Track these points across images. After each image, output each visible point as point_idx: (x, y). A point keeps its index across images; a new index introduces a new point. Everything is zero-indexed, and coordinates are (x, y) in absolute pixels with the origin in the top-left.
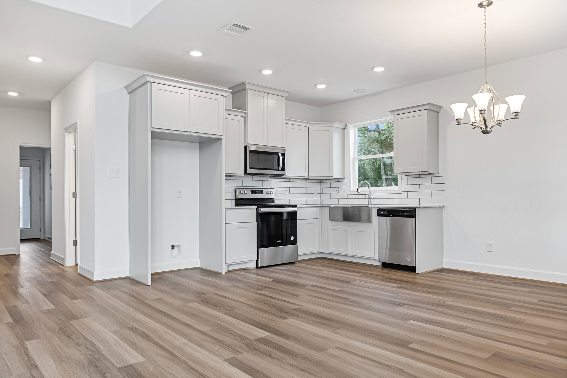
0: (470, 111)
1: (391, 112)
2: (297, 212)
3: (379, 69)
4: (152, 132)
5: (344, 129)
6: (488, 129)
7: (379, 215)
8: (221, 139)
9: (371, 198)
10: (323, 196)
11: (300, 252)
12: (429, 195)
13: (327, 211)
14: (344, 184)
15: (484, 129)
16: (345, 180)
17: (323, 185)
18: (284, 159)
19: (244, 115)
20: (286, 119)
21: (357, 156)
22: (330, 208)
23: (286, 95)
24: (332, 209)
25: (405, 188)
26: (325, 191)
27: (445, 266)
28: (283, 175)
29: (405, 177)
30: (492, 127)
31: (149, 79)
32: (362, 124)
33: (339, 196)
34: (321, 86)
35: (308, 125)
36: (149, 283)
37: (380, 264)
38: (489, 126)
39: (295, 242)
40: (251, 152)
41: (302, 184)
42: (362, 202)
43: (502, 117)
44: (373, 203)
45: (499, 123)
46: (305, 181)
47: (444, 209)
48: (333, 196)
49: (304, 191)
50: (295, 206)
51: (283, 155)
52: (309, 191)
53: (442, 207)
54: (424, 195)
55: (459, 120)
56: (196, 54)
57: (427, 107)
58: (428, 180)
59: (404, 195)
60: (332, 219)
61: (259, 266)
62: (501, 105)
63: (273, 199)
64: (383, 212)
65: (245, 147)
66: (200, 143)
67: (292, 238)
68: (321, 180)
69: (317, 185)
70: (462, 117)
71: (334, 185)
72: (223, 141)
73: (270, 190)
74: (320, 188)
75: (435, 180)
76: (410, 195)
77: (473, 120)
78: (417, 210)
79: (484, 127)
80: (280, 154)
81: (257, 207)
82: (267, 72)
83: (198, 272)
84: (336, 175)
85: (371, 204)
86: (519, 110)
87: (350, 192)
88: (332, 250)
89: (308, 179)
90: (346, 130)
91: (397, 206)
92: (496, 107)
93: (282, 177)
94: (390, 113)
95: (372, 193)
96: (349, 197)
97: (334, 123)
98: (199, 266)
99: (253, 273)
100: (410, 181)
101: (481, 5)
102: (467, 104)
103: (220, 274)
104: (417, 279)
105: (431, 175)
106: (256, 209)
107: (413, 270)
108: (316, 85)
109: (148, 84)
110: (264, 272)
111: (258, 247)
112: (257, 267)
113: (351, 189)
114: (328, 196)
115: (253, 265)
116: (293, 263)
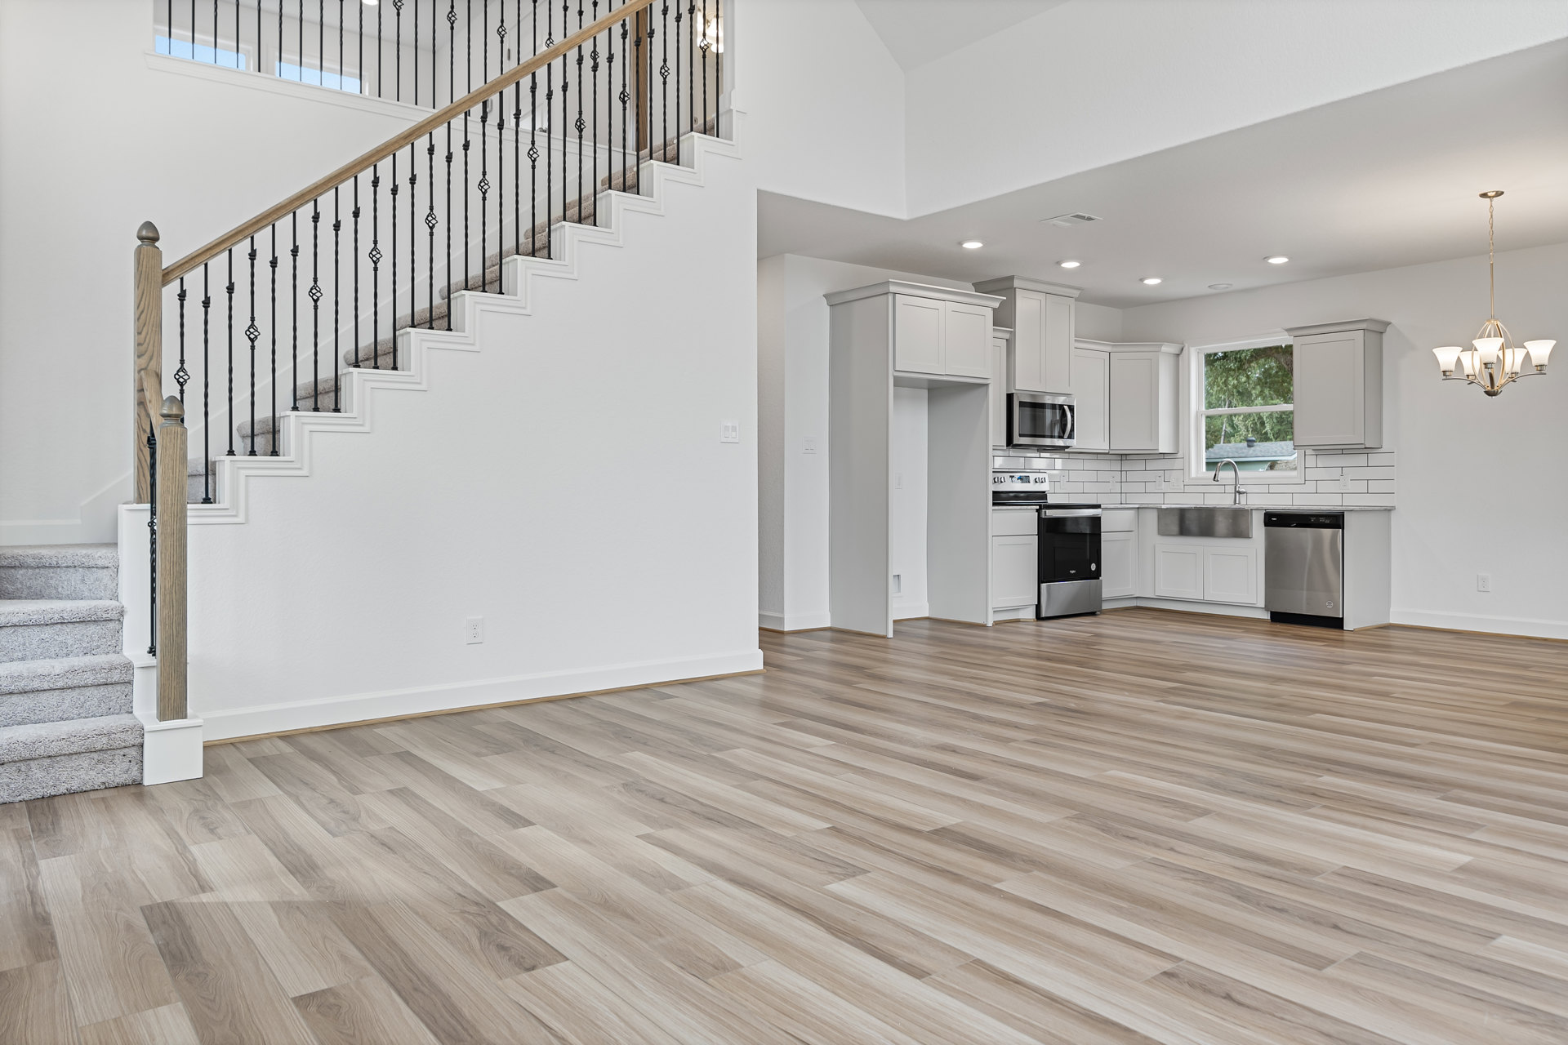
0: (1466, 358)
1: (1287, 330)
2: (1100, 518)
3: (1279, 261)
4: (895, 378)
5: (1178, 355)
6: (1496, 388)
7: (1266, 524)
8: (987, 385)
9: (1240, 493)
10: (1126, 487)
11: (1106, 593)
12: (1362, 487)
13: (1152, 519)
14: (1177, 464)
15: (1489, 388)
16: (1179, 455)
17: (1127, 466)
18: (1073, 417)
19: (1007, 336)
20: (1076, 340)
21: (1204, 409)
22: (1160, 510)
23: (1076, 293)
24: (1163, 513)
25: (1312, 474)
26: (1131, 476)
27: (1393, 621)
28: (1067, 447)
29: (1313, 452)
30: (1502, 386)
31: (892, 289)
32: (1219, 348)
33: (1164, 487)
34: (1152, 282)
35: (1109, 349)
36: (890, 635)
37: (1267, 616)
38: (1497, 383)
39: (1097, 575)
40: (1022, 404)
41: (1090, 464)
42: (1221, 499)
43: (1517, 368)
44: (1243, 502)
45: (1514, 377)
46: (1095, 456)
47: (1393, 513)
48: (1150, 487)
49: (1092, 476)
50: (1097, 506)
51: (1071, 408)
52: (1103, 476)
53: (1389, 510)
54: (1352, 487)
55: (1448, 374)
56: (972, 245)
57: (1364, 326)
58: (1361, 460)
59: (1311, 487)
60: (1162, 532)
61: (1044, 614)
62: (1515, 349)
63: (1044, 492)
64: (1275, 520)
65: (1010, 397)
66: (930, 390)
67: (1093, 567)
68: (1123, 457)
69: (1116, 466)
70: (1453, 369)
71: (1151, 465)
72: (991, 388)
73: (1041, 476)
74: (1121, 471)
75: (1374, 459)
76: (1322, 487)
77: (1468, 370)
78: (1345, 514)
79: (1489, 385)
80: (1066, 407)
81: (1038, 507)
82: (1070, 265)
83: (927, 624)
84: (1164, 447)
85: (1239, 503)
86: (1545, 362)
87: (1189, 479)
88: (1162, 591)
89: (1108, 454)
90: (1180, 357)
91: (1295, 508)
92: (1508, 352)
93: (1066, 450)
94: (1286, 333)
95: (1241, 482)
96: (1187, 489)
97: (1161, 345)
98: (927, 615)
99: (1031, 628)
100: (1323, 461)
101: (1484, 195)
102: (1461, 349)
103: (983, 627)
104: (1347, 637)
105: (1367, 450)
106: (1037, 510)
107: (1337, 623)
108: (1142, 280)
109: (890, 297)
110: (1048, 628)
111: (1040, 581)
112: (1039, 617)
113: (1193, 475)
114: (1140, 487)
115: (1030, 614)
116: (1093, 614)
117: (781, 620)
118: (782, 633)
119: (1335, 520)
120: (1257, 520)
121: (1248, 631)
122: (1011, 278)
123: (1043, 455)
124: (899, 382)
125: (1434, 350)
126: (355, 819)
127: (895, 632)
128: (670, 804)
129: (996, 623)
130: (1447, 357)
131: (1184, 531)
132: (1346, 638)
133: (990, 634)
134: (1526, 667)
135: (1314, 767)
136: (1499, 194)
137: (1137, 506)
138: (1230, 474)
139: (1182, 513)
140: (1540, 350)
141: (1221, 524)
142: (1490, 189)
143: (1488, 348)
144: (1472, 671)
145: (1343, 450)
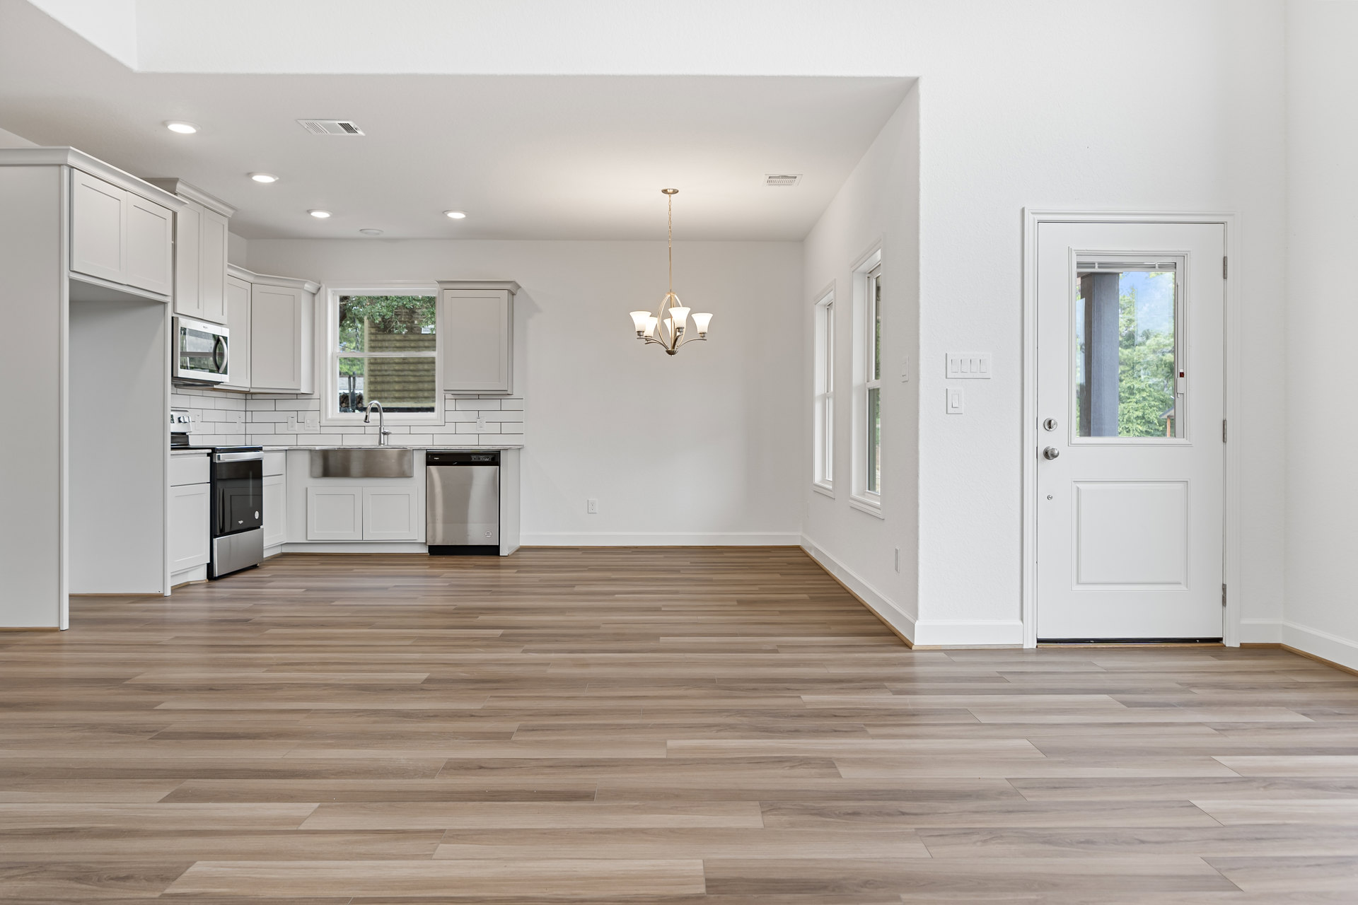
1: (440, 282)
2: (261, 461)
3: (457, 216)
4: (72, 281)
5: (314, 294)
7: (429, 463)
8: (166, 303)
9: (385, 434)
10: (251, 428)
12: (496, 428)
13: (303, 462)
14: (313, 405)
16: (314, 396)
17: (252, 405)
18: (227, 349)
20: (229, 266)
21: (338, 351)
22: (311, 451)
23: (232, 214)
24: (314, 455)
25: (451, 416)
26: (257, 417)
27: (522, 544)
28: (218, 383)
29: (452, 397)
31: (71, 160)
32: (354, 291)
33: (297, 428)
34: (320, 215)
35: (251, 279)
36: (66, 623)
37: (425, 550)
39: (257, 524)
40: (183, 331)
41: (221, 403)
44: (393, 443)
47: (523, 451)
48: (281, 428)
49: (220, 416)
50: (259, 449)
51: (226, 340)
52: (233, 416)
53: (519, 449)
56: (181, 129)
57: (508, 286)
58: (495, 404)
59: (450, 428)
61: (217, 574)
63: (185, 433)
64: (436, 459)
65: (173, 321)
67: (257, 515)
69: (241, 405)
71: (281, 405)
72: (168, 307)
73: (184, 415)
74: (246, 411)
75: (507, 404)
76: (460, 428)
78: (502, 454)
79: (672, 345)
80: (221, 338)
81: (210, 450)
82: (263, 179)
84: (304, 389)
85: (384, 444)
87: (326, 420)
88: (315, 535)
89: (248, 392)
90: (317, 297)
91: (434, 447)
94: (430, 286)
95: (385, 423)
96: (324, 430)
97: (305, 282)
99: (202, 590)
100: (462, 405)
101: (665, 191)
102: (650, 314)
103: (159, 597)
104: (502, 562)
105: (502, 395)
106: (208, 454)
107: (494, 550)
108: (309, 211)
109: (66, 171)
110: (222, 589)
111: (213, 535)
112: (211, 576)
113: (330, 416)
114: (269, 428)
115: (201, 575)
116: (254, 567)
119: (493, 458)
120: (419, 460)
125: (631, 314)
127: (71, 620)
129: (174, 589)
130: (645, 321)
131: (327, 473)
132: (502, 563)
133: (169, 605)
134: (678, 571)
136: (675, 192)
137: (287, 448)
138: (377, 415)
139: (325, 454)
142: (670, 187)
143: (679, 315)
144: (657, 580)
145: (479, 396)
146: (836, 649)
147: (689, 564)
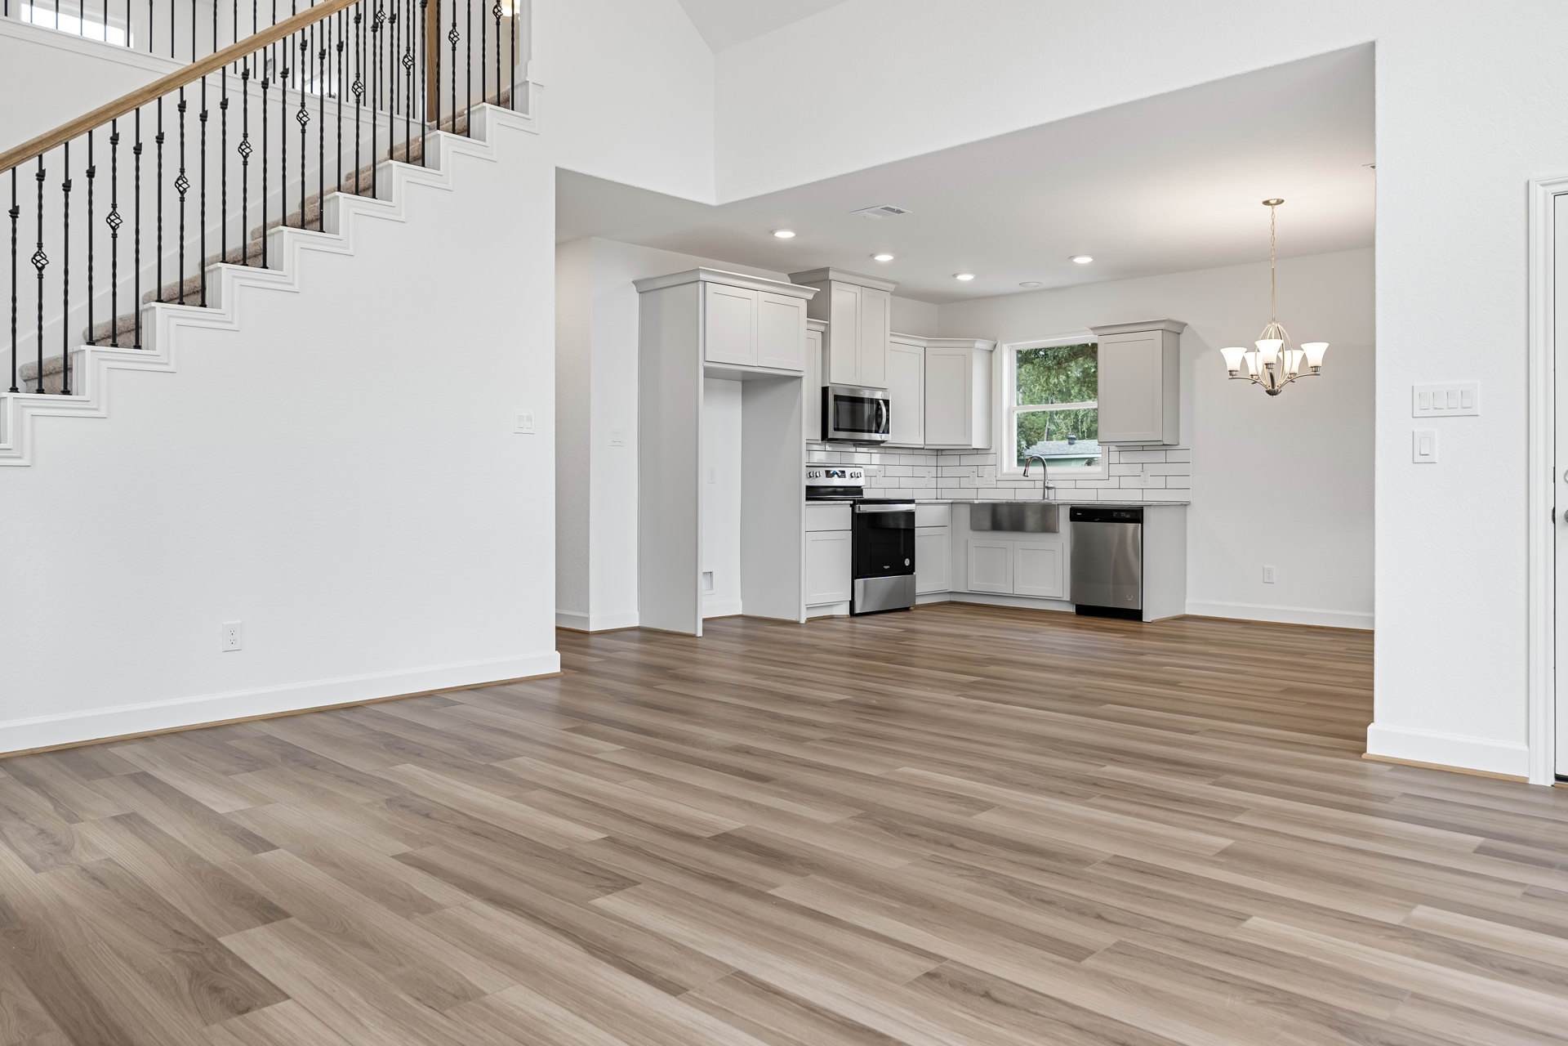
0: (1250, 357)
1: (1093, 329)
2: (913, 513)
3: (1083, 260)
4: (705, 368)
5: (991, 351)
6: (1276, 388)
7: (1072, 519)
8: (801, 378)
9: (1048, 488)
10: (942, 483)
11: (920, 588)
12: (1161, 482)
13: (964, 514)
14: (990, 459)
15: (1271, 388)
16: (992, 451)
17: (942, 461)
18: (888, 411)
19: (822, 328)
20: (891, 335)
21: (1016, 405)
22: (972, 505)
23: (892, 287)
24: (975, 508)
25: (1115, 470)
26: (947, 472)
27: (1188, 612)
28: (883, 442)
29: (1116, 449)
30: (1282, 386)
31: (703, 277)
32: (1028, 345)
33: (978, 482)
34: (965, 278)
35: (924, 344)
36: (700, 634)
37: (1072, 609)
38: (1278, 383)
39: (910, 570)
40: (837, 398)
41: (906, 460)
42: (1029, 494)
43: (1295, 369)
44: (1052, 497)
45: (1292, 378)
46: (910, 452)
47: (1188, 508)
48: (965, 483)
49: (908, 471)
50: (911, 501)
51: (887, 402)
52: (918, 471)
53: (1185, 505)
54: (1151, 482)
55: (1234, 373)
56: (785, 235)
57: (1162, 326)
58: (1160, 456)
59: (1114, 482)
60: (975, 527)
61: (857, 611)
62: (1294, 351)
63: (860, 487)
64: (1080, 514)
65: (825, 390)
66: (744, 382)
67: (907, 562)
68: (939, 452)
69: (932, 461)
70: (1238, 368)
71: (966, 460)
72: (804, 380)
73: (857, 470)
74: (937, 467)
75: (1173, 456)
76: (1125, 482)
77: (1252, 371)
78: (1145, 509)
79: (1270, 385)
80: (881, 402)
81: (852, 502)
82: (884, 258)
83: (739, 622)
84: (977, 443)
85: (1047, 499)
86: (1320, 364)
87: (1002, 474)
88: (976, 585)
89: (923, 449)
90: (993, 354)
91: (1099, 503)
92: (1287, 353)
93: (882, 445)
94: (1091, 332)
95: (1049, 477)
96: (1000, 484)
97: (975, 341)
98: (741, 613)
99: (845, 625)
100: (1125, 457)
101: (1267, 203)
102: (1246, 349)
103: (796, 624)
104: (1146, 628)
105: (1165, 447)
106: (851, 505)
107: (1136, 615)
108: (955, 275)
109: (701, 285)
110: (862, 624)
111: (854, 577)
112: (852, 613)
113: (1005, 470)
114: (954, 483)
115: (844, 610)
116: (907, 609)
117: (586, 620)
118: (587, 633)
119: (1134, 515)
120: (1064, 515)
121: (1053, 624)
122: (827, 270)
123: (859, 449)
124: (709, 373)
125: (1221, 350)
126: (67, 851)
127: (704, 630)
128: (435, 819)
129: (809, 620)
130: (1233, 357)
131: (996, 526)
132: (1145, 630)
133: (804, 631)
135: (1099, 758)
136: (1280, 202)
137: (950, 501)
138: (1040, 469)
139: (994, 508)
140: (1316, 352)
141: (1031, 520)
142: (1273, 198)
143: (1269, 348)
144: (1255, 659)
145: (1143, 447)
146: (1322, 750)
147: (1342, 649)
